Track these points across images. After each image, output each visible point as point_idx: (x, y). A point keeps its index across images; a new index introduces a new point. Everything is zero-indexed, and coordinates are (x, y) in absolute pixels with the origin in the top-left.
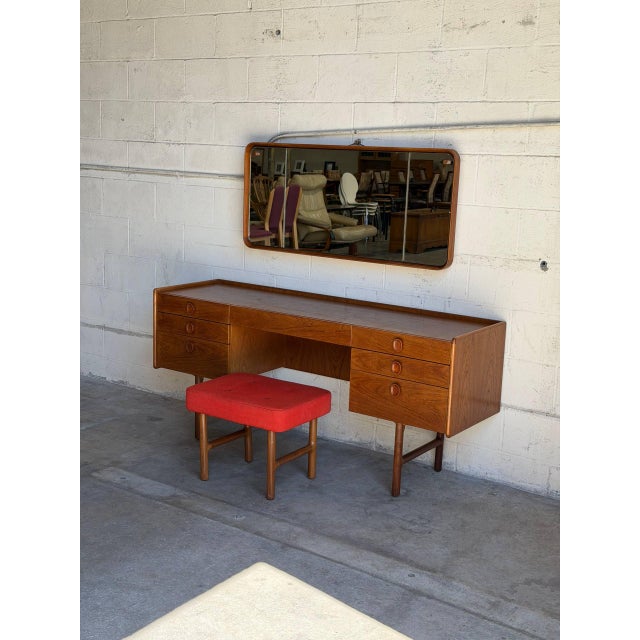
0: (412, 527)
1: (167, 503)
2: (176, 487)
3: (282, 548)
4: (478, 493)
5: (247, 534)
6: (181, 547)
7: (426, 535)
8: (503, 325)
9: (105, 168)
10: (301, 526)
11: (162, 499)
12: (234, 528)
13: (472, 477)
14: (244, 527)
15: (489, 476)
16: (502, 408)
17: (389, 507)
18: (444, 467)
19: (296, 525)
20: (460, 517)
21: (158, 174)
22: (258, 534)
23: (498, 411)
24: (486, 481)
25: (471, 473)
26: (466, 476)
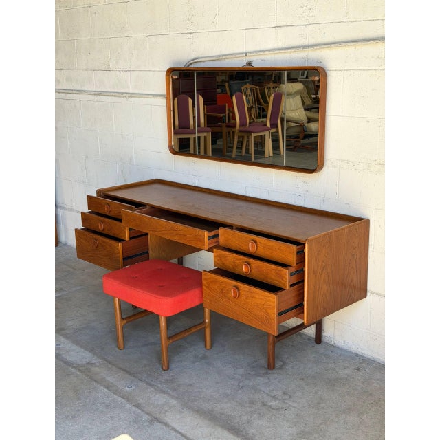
0: (273, 403)
1: (80, 370)
2: (95, 354)
3: (151, 421)
4: (346, 368)
5: (128, 406)
6: (67, 417)
7: (283, 412)
8: (367, 222)
9: (80, 92)
10: (177, 398)
11: (77, 367)
12: (120, 399)
13: (346, 351)
14: (128, 398)
15: (359, 350)
16: (369, 294)
17: (261, 380)
18: (324, 339)
19: (173, 397)
20: (320, 393)
21: (115, 96)
22: (137, 406)
23: (366, 297)
24: (357, 355)
25: (346, 348)
26: (341, 349)
